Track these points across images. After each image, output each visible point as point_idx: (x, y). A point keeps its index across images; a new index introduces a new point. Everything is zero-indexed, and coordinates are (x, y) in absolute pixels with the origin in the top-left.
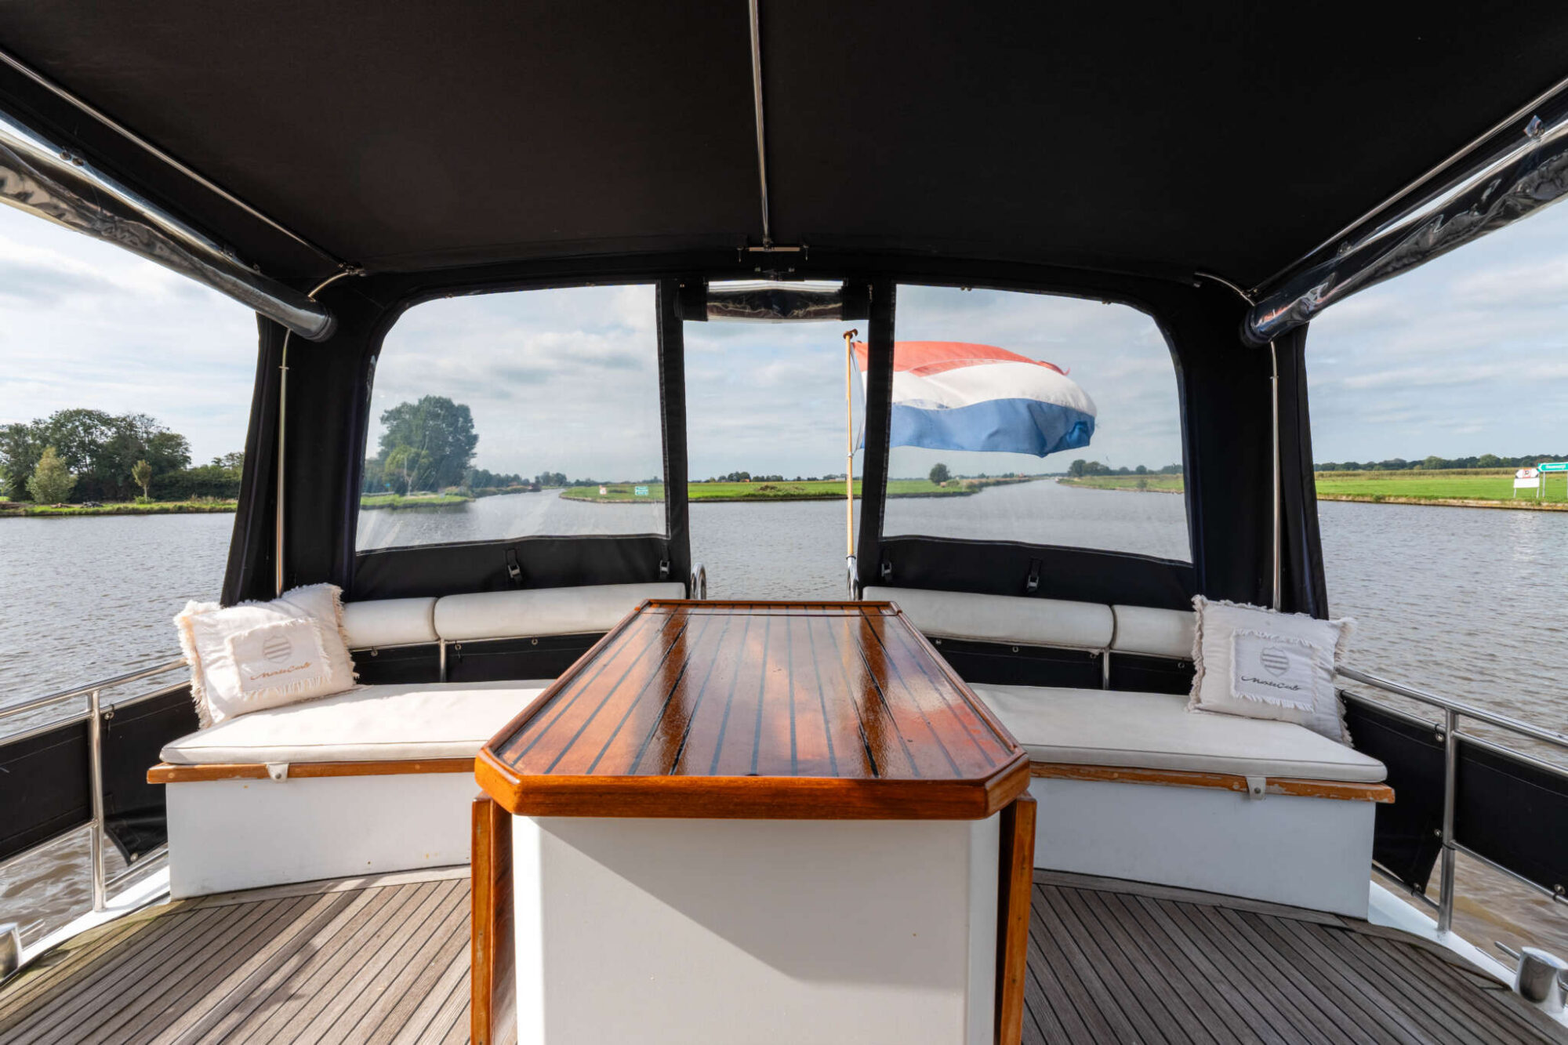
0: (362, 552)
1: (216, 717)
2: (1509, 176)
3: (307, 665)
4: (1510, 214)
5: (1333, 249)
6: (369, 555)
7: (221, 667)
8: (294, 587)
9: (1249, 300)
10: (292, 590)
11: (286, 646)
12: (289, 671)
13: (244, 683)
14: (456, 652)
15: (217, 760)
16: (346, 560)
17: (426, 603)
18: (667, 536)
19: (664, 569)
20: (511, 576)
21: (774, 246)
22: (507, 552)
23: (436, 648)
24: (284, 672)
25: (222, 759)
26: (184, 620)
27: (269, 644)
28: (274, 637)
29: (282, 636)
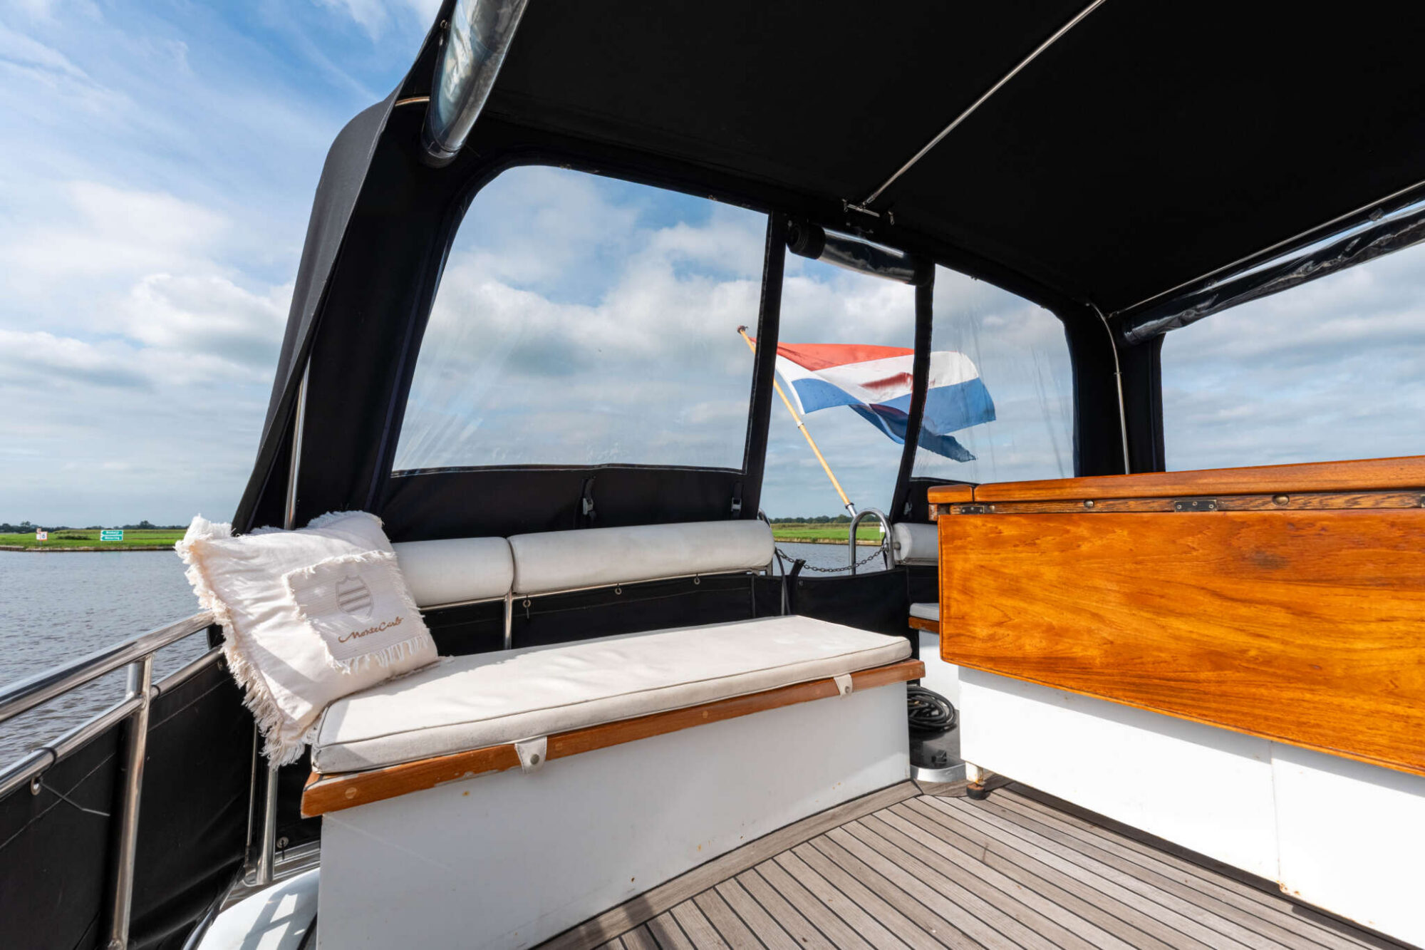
0: (401, 472)
1: (295, 708)
2: (1369, 236)
3: (398, 621)
5: (1200, 284)
6: (411, 477)
7: (281, 625)
8: (324, 513)
9: (1106, 323)
10: (322, 516)
11: (362, 593)
12: (380, 629)
13: (336, 646)
14: (525, 610)
15: (431, 752)
16: (374, 482)
17: (499, 542)
18: (743, 471)
19: (737, 507)
20: (585, 513)
21: (868, 207)
22: (587, 481)
23: (499, 607)
24: (376, 630)
25: (440, 747)
26: (192, 548)
27: (343, 588)
28: (347, 578)
29: (358, 578)
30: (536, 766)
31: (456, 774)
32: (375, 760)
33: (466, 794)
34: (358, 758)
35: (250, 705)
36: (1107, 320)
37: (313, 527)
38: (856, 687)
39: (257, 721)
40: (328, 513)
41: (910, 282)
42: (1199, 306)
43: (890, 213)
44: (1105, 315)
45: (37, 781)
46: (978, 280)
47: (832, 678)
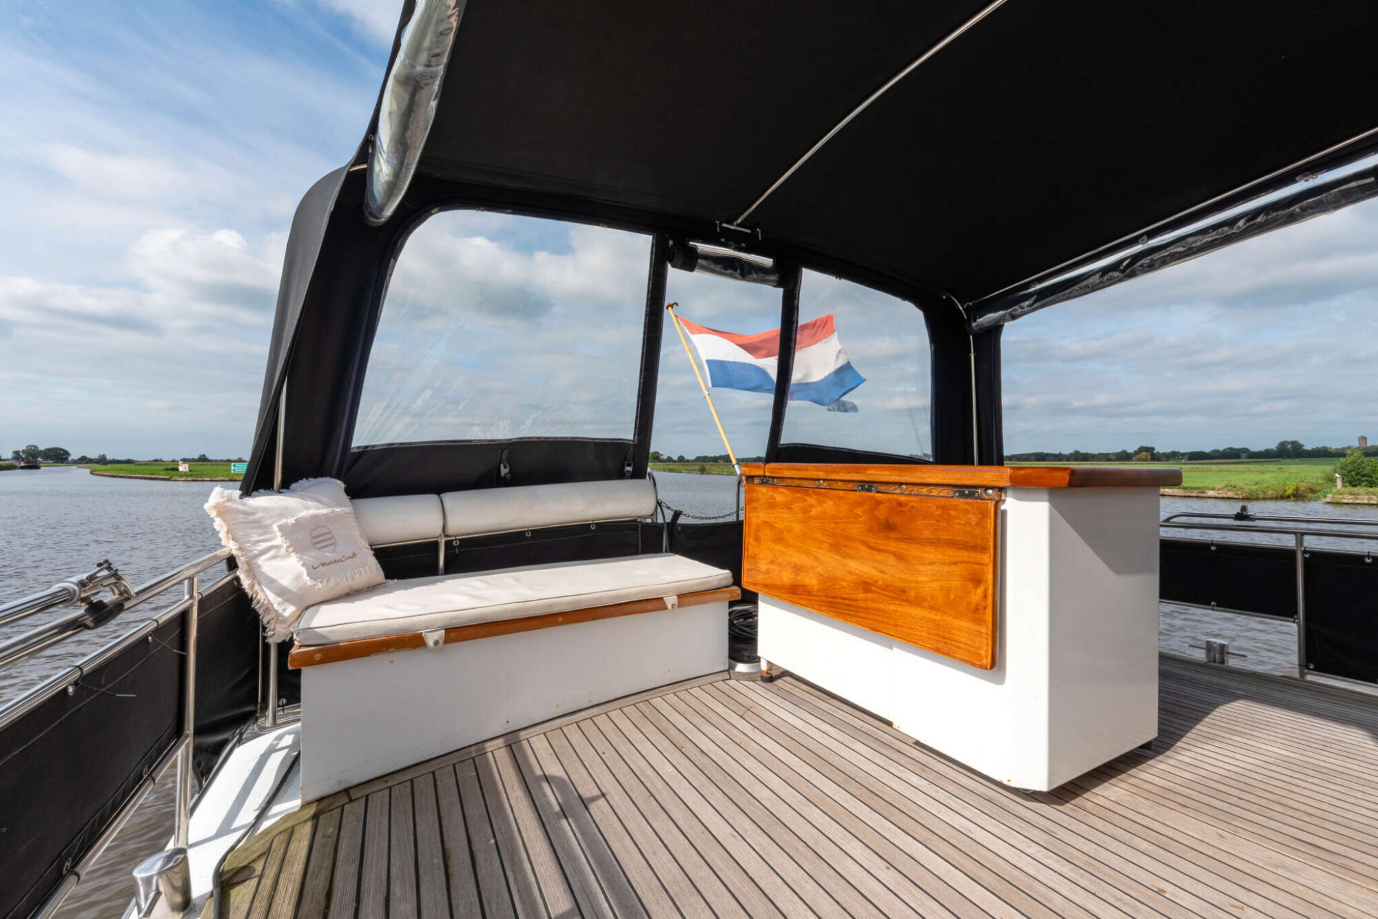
0: (359, 447)
1: (284, 610)
2: (1136, 258)
3: (354, 555)
4: (1133, 275)
5: (1027, 286)
6: (365, 451)
7: (274, 557)
8: (301, 479)
9: (963, 312)
10: (300, 481)
11: (328, 536)
12: (341, 561)
13: (312, 570)
14: (454, 548)
15: (367, 635)
16: (338, 457)
17: (433, 498)
18: (634, 441)
19: (629, 469)
20: (503, 475)
21: (738, 225)
22: (503, 451)
23: (434, 546)
24: (338, 561)
25: (373, 633)
26: (215, 507)
27: (315, 533)
28: (318, 526)
29: (325, 526)
30: (436, 647)
31: (384, 649)
32: (333, 638)
33: (392, 662)
34: (324, 637)
35: (256, 607)
36: (964, 309)
37: (294, 491)
38: (680, 605)
39: (261, 617)
40: (304, 479)
41: (778, 286)
42: (1022, 304)
43: (758, 230)
44: (962, 306)
45: (150, 635)
46: (842, 280)
47: (662, 598)
